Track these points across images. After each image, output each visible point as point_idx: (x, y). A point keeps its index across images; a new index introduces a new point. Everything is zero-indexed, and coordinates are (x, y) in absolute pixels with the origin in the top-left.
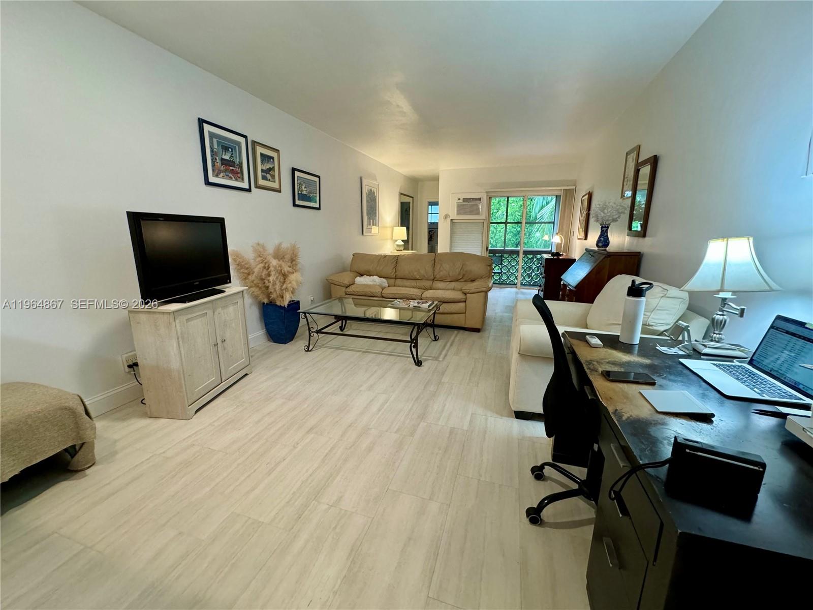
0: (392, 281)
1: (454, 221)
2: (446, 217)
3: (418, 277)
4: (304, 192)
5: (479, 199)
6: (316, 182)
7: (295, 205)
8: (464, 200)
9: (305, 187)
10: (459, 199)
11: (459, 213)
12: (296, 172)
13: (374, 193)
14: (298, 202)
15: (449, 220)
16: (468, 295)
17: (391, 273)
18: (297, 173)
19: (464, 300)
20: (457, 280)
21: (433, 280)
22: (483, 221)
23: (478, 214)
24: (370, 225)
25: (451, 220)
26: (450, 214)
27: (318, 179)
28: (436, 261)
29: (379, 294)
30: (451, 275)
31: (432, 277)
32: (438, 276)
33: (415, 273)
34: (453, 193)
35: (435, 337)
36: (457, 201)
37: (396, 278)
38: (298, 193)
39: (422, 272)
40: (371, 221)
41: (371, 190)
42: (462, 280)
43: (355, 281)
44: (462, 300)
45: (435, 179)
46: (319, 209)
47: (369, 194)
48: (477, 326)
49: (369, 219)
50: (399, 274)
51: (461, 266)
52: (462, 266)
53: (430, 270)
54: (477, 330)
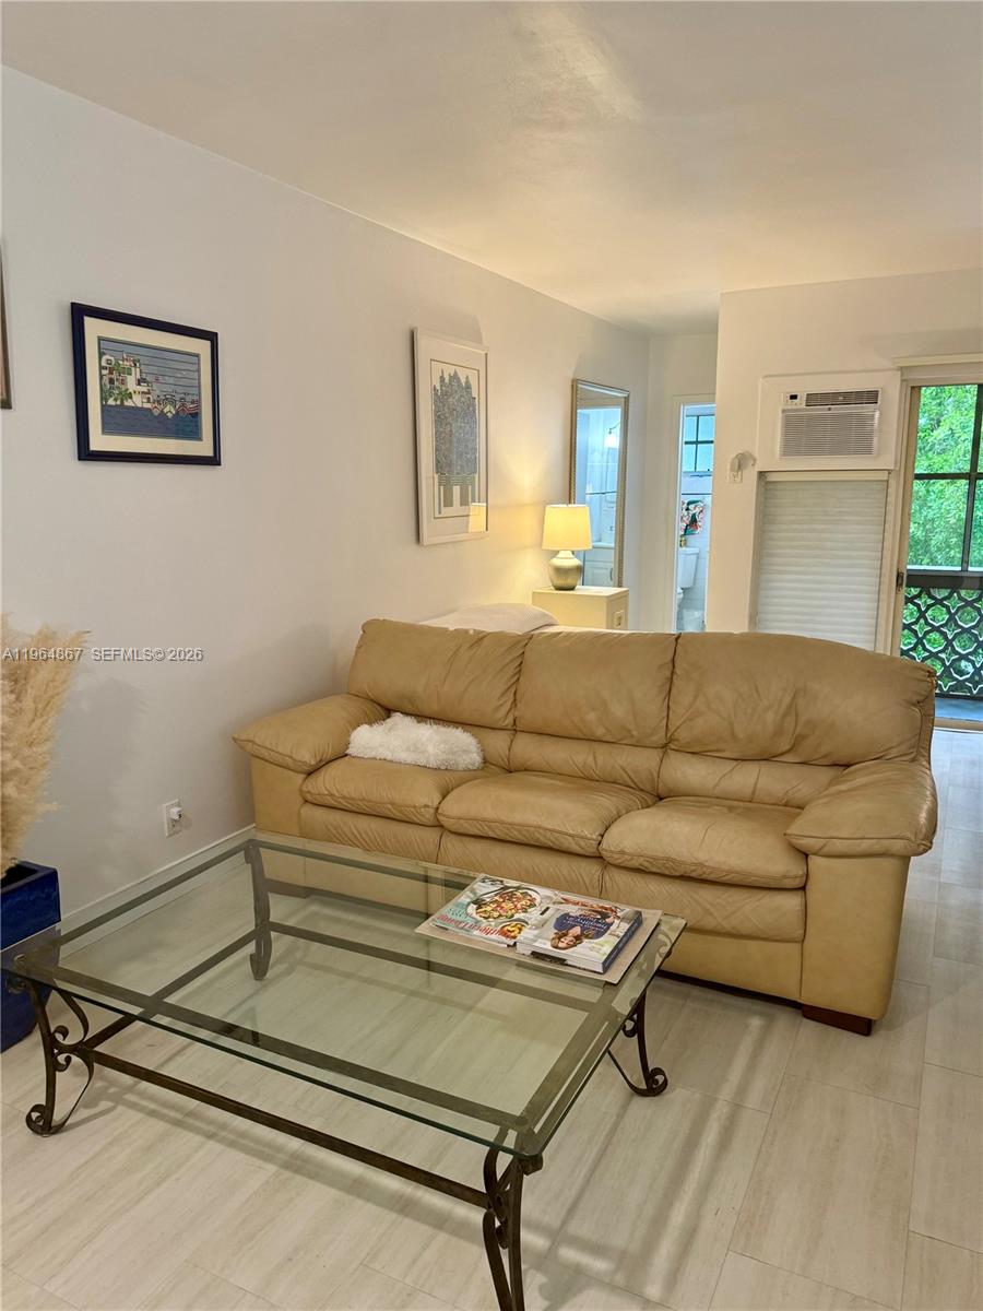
0: (498, 743)
1: (772, 478)
2: (741, 462)
3: (600, 732)
4: (137, 401)
5: (872, 397)
6: (197, 356)
7: (86, 454)
8: (812, 399)
9: (139, 382)
10: (794, 397)
11: (792, 446)
12: (88, 321)
13: (468, 387)
14: (98, 441)
15: (751, 475)
16: (815, 861)
17: (497, 709)
18: (93, 328)
19: (798, 883)
20: (767, 758)
21: (665, 747)
22: (884, 476)
23: (865, 448)
24: (448, 502)
25: (762, 474)
26: (756, 455)
27: (208, 343)
28: (678, 671)
29: (428, 815)
30: (741, 736)
31: (659, 737)
32: (683, 736)
33: (592, 717)
34: (766, 376)
35: (650, 1075)
36: (782, 402)
37: (515, 729)
38: (105, 409)
39: (619, 711)
40: (456, 490)
41: (455, 377)
42: (788, 758)
43: (347, 744)
44: (788, 883)
45: (704, 329)
46: (214, 461)
47: (445, 394)
48: (861, 1007)
49: (446, 484)
50: (529, 713)
51: (787, 700)
52: (794, 698)
53: (652, 708)
54: (862, 1026)
